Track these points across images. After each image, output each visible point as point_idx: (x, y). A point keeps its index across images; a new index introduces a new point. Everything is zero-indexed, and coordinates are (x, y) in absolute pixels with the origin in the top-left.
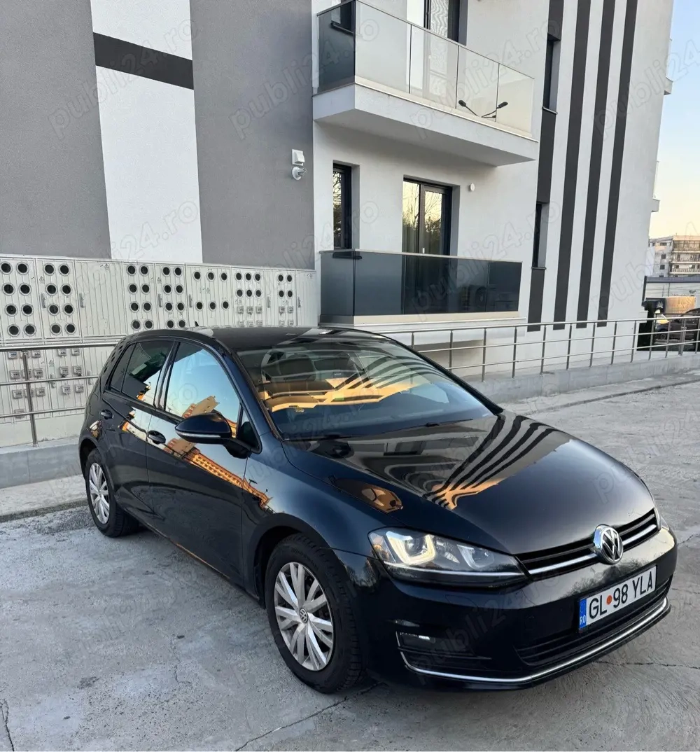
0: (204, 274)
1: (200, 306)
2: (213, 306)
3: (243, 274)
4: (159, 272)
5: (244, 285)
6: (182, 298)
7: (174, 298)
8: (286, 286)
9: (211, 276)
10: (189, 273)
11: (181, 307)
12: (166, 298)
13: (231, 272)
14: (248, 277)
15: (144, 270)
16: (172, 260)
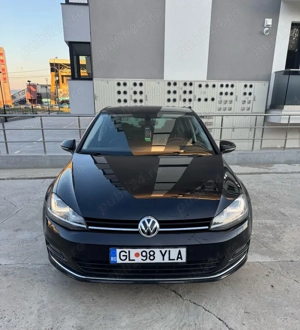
0: (204, 85)
1: (199, 100)
2: (206, 100)
3: (225, 84)
4: (182, 85)
5: (224, 90)
6: (191, 96)
7: (187, 96)
8: (248, 90)
9: (207, 86)
10: (196, 85)
11: (190, 100)
12: (184, 96)
13: (218, 84)
14: (227, 86)
15: (175, 84)
16: (189, 79)
